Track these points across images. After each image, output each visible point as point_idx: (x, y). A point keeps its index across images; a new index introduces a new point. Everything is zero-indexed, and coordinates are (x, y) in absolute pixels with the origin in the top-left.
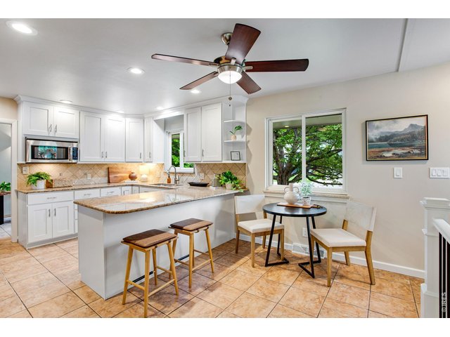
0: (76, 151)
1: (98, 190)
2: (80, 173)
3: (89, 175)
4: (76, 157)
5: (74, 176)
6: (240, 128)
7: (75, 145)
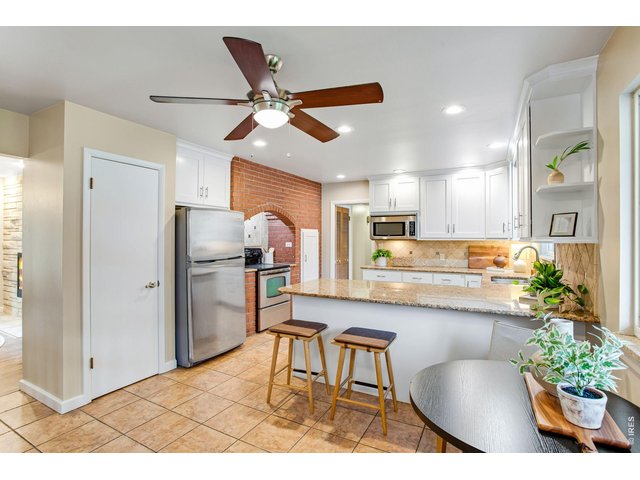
0: (413, 224)
1: (431, 275)
2: (432, 251)
3: (442, 256)
4: (413, 233)
5: (425, 256)
6: (582, 146)
7: (411, 219)
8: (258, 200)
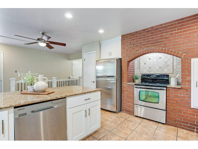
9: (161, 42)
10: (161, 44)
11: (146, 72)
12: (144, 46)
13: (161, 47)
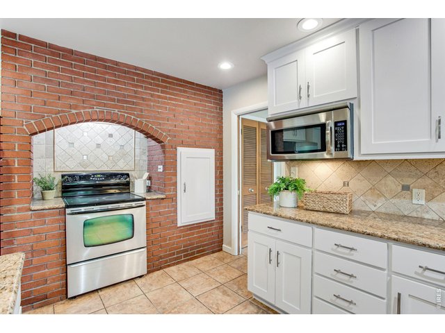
0: (343, 127)
8: (72, 102)
9: (134, 103)
10: (134, 109)
11: (73, 167)
12: (93, 101)
13: (134, 115)
